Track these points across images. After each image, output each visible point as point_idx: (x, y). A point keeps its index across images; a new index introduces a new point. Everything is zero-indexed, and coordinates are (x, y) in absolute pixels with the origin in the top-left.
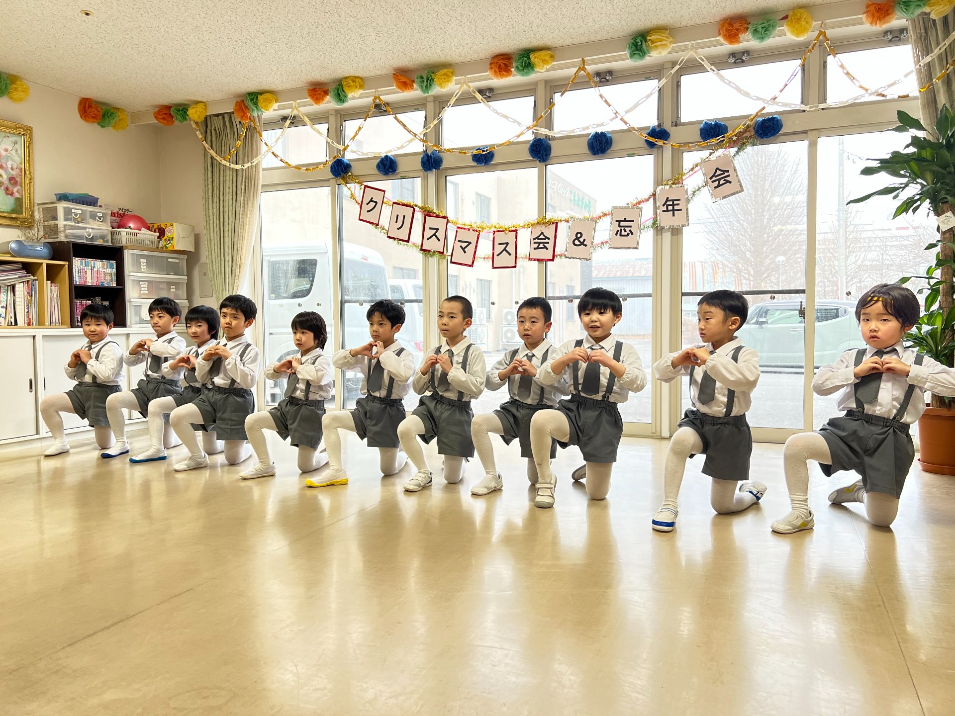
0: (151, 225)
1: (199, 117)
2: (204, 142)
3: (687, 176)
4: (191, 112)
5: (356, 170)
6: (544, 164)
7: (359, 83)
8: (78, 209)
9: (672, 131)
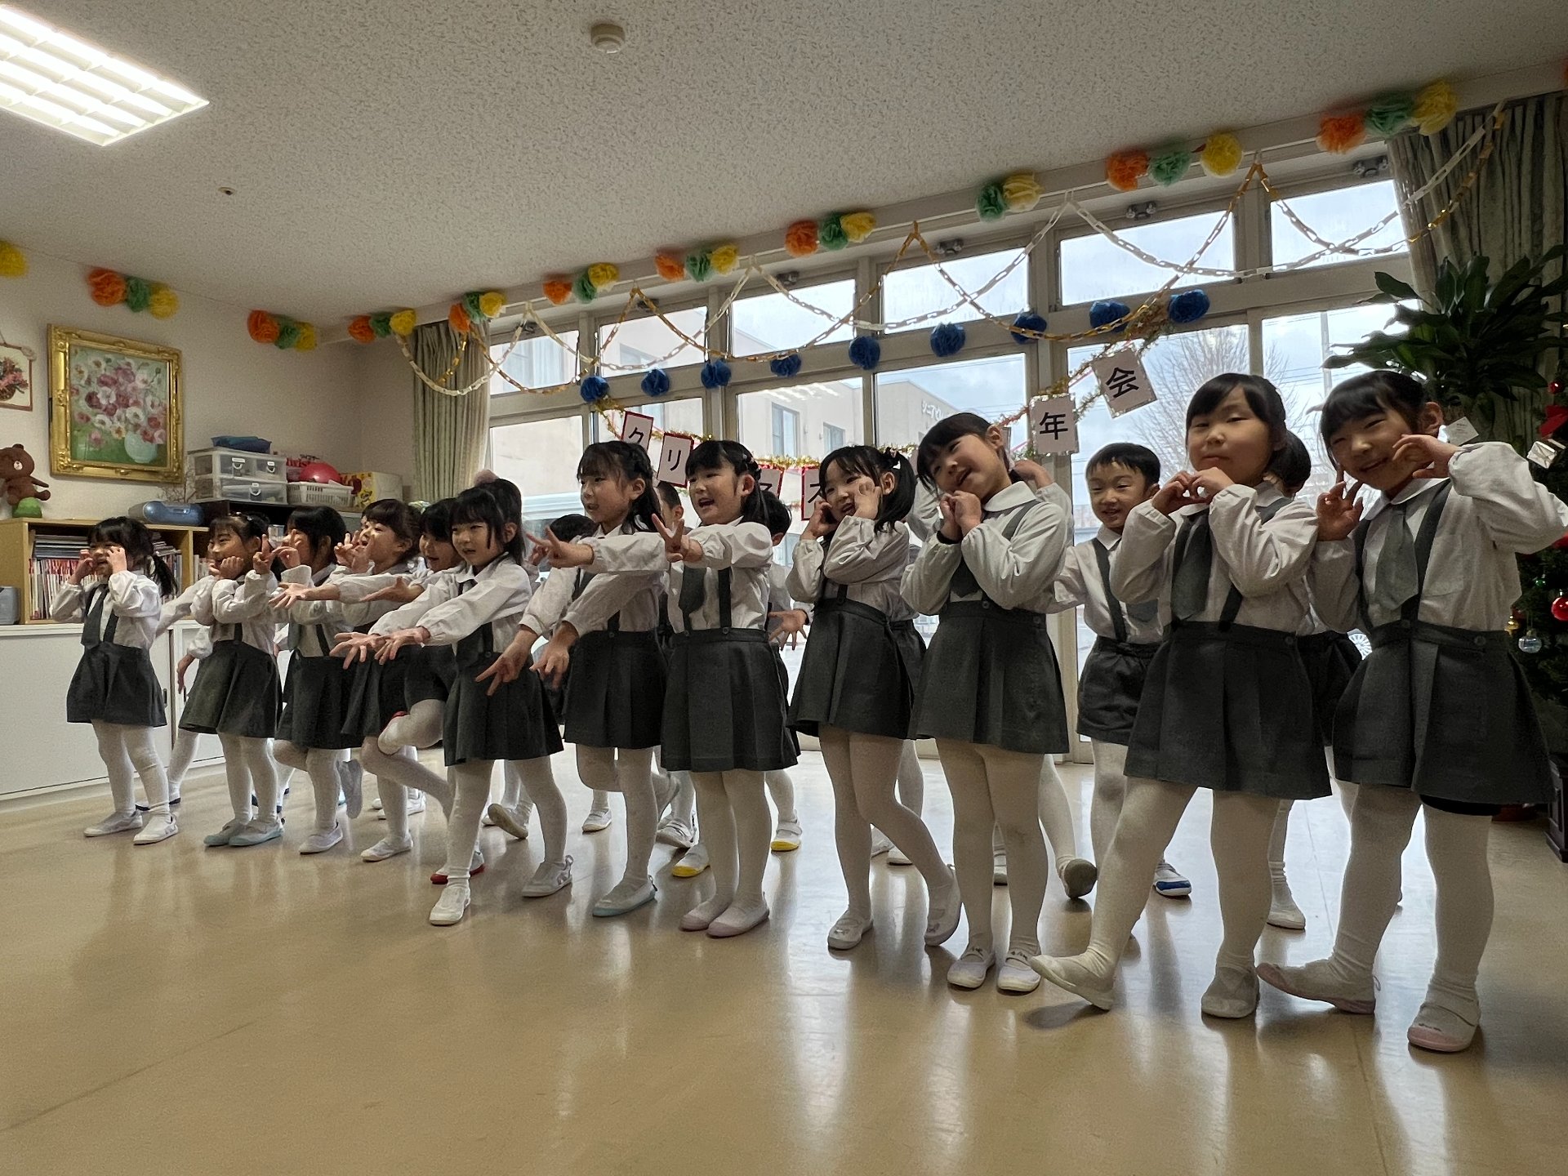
0: (343, 476)
1: (405, 328)
2: (412, 363)
3: (1074, 381)
4: (393, 322)
5: (615, 392)
6: (871, 371)
7: (611, 272)
8: (239, 457)
9: (1050, 318)
